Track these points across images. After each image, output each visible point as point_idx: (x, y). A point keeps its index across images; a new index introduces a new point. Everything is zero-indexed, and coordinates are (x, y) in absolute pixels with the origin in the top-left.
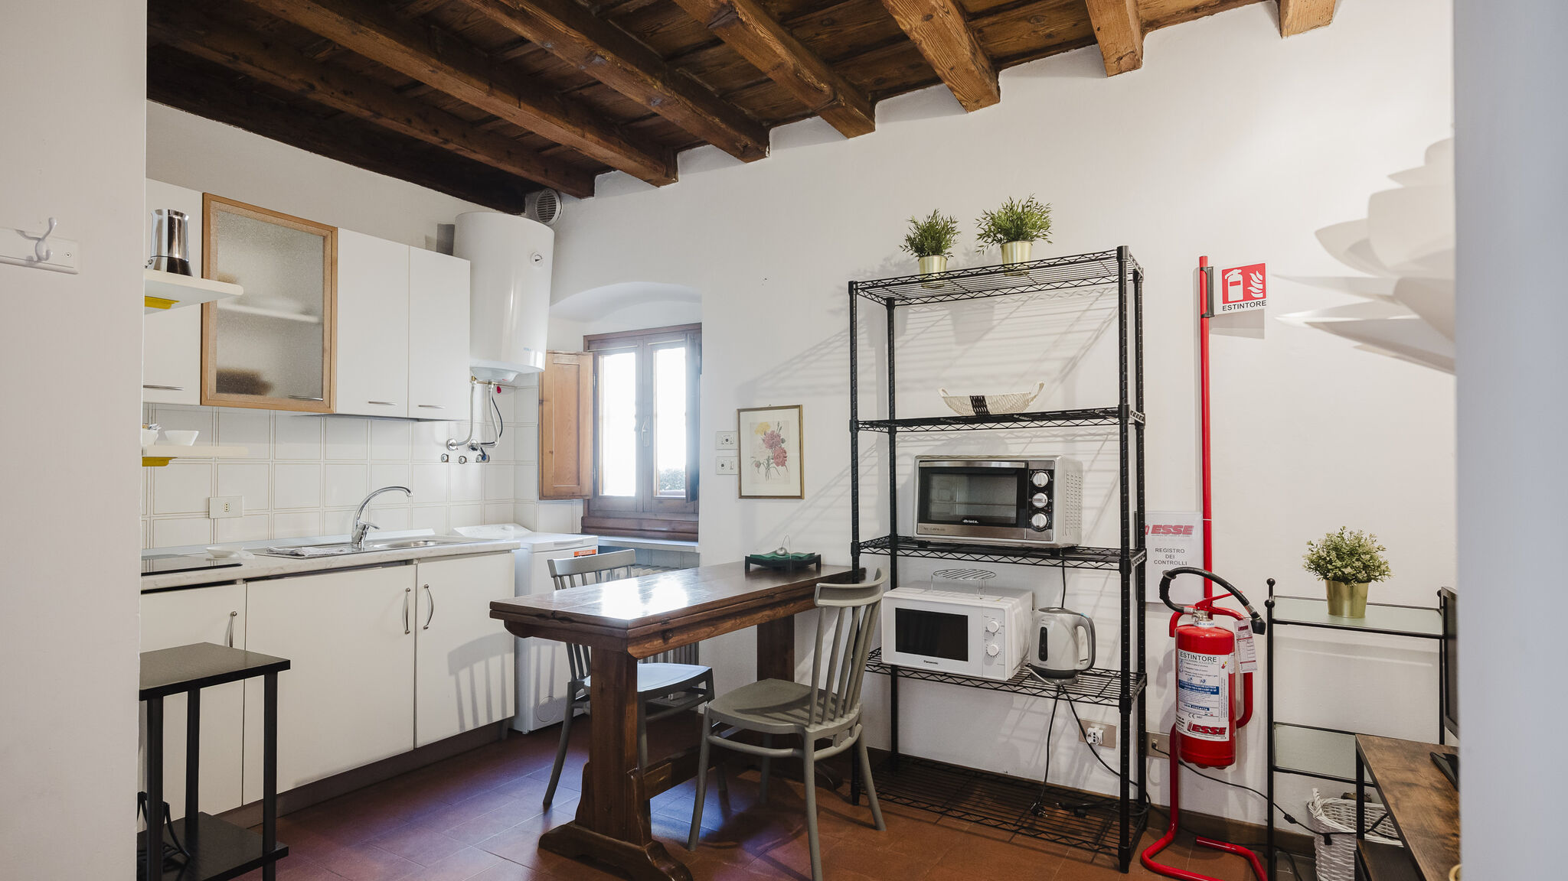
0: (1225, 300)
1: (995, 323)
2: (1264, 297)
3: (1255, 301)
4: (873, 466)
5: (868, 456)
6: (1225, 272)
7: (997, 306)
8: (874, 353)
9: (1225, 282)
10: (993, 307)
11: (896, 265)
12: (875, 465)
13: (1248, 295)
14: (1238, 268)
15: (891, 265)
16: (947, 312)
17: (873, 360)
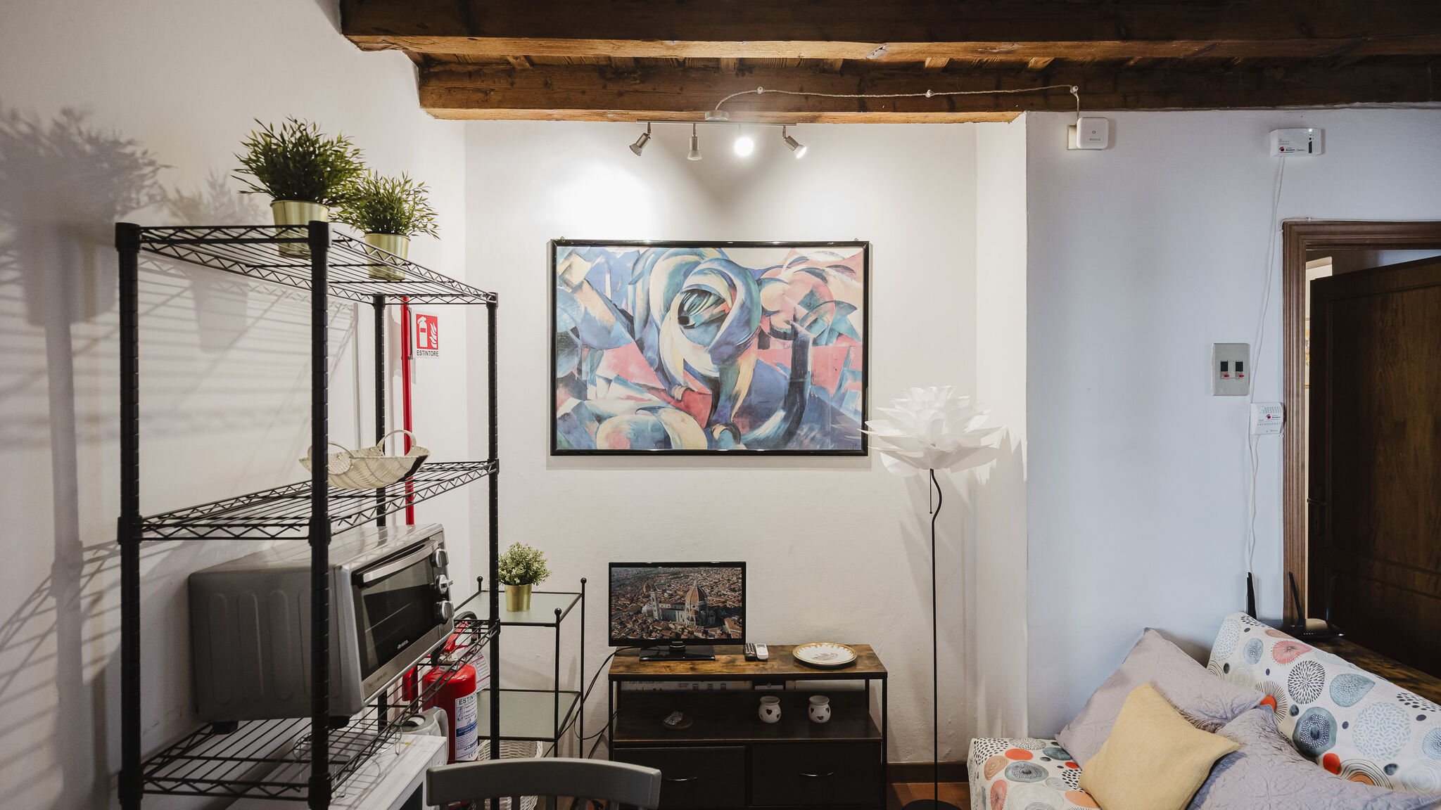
0: (419, 347)
1: (249, 321)
2: (437, 349)
3: (433, 350)
4: (43, 636)
5: (32, 615)
6: (418, 316)
7: (250, 294)
8: (41, 343)
9: (418, 325)
10: (245, 295)
11: (92, 140)
12: (50, 631)
13: (430, 347)
14: (424, 316)
15: (80, 133)
16: (186, 283)
17: (42, 361)
